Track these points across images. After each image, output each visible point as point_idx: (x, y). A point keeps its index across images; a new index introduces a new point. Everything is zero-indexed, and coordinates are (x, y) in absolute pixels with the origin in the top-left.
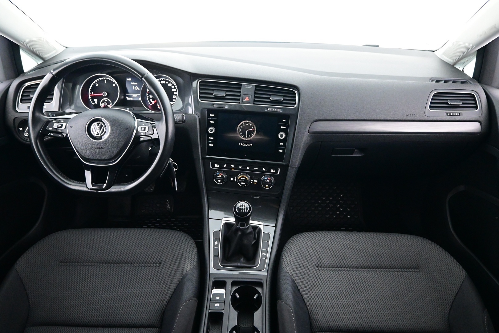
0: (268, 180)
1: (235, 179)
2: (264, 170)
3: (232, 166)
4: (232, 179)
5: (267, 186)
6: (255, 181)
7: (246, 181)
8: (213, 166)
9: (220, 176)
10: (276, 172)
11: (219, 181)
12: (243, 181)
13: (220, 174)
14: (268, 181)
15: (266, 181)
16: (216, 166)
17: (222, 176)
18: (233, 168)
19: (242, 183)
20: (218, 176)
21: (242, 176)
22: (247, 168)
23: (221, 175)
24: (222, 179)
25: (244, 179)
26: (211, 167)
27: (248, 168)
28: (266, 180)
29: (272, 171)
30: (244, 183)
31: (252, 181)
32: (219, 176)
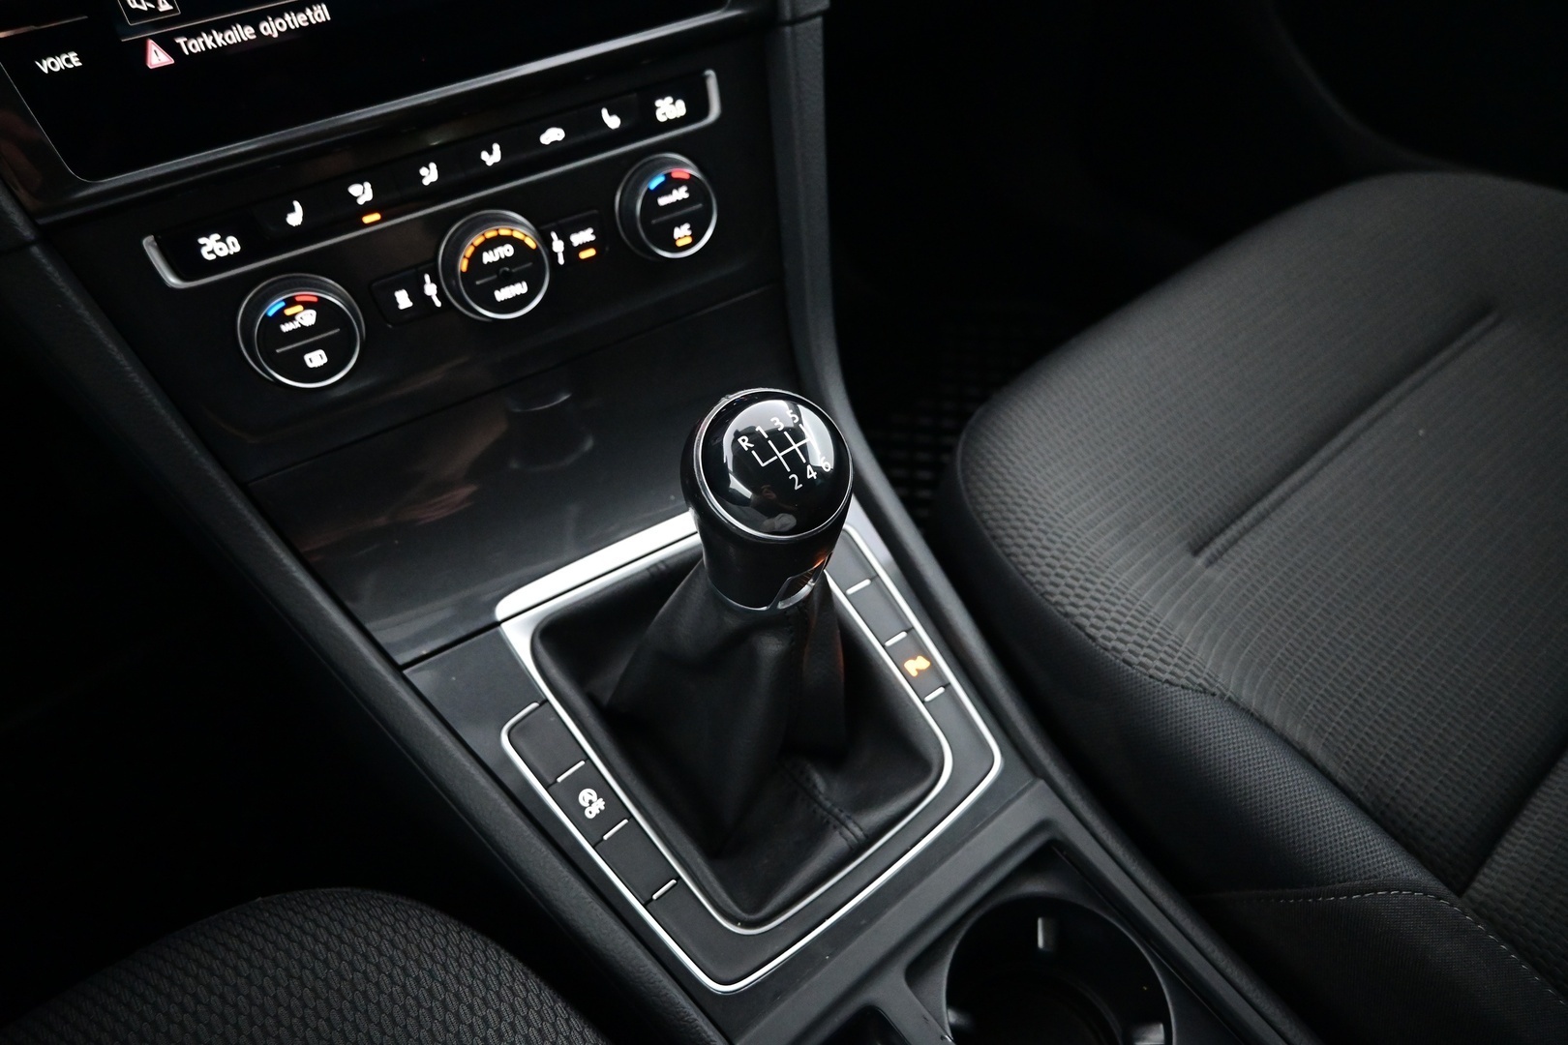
0: (678, 183)
1: (430, 289)
2: (613, 122)
3: (355, 190)
4: (403, 299)
5: (682, 233)
6: (578, 239)
7: (525, 264)
8: (188, 262)
9: (308, 318)
10: (697, 107)
11: (316, 359)
12: (504, 273)
13: (290, 303)
14: (681, 194)
15: (663, 201)
16: (214, 246)
17: (320, 306)
18: (369, 208)
19: (502, 295)
20: (286, 328)
21: (478, 240)
22: (484, 155)
23: (307, 305)
24: (331, 328)
25: (507, 251)
26: (173, 281)
27: (492, 157)
28: (665, 189)
29: (668, 109)
30: (520, 288)
31: (558, 246)
32: (292, 318)
